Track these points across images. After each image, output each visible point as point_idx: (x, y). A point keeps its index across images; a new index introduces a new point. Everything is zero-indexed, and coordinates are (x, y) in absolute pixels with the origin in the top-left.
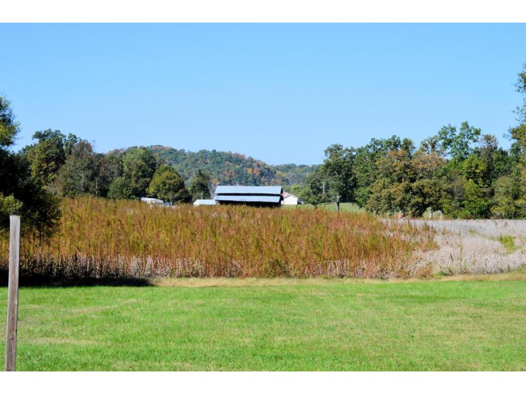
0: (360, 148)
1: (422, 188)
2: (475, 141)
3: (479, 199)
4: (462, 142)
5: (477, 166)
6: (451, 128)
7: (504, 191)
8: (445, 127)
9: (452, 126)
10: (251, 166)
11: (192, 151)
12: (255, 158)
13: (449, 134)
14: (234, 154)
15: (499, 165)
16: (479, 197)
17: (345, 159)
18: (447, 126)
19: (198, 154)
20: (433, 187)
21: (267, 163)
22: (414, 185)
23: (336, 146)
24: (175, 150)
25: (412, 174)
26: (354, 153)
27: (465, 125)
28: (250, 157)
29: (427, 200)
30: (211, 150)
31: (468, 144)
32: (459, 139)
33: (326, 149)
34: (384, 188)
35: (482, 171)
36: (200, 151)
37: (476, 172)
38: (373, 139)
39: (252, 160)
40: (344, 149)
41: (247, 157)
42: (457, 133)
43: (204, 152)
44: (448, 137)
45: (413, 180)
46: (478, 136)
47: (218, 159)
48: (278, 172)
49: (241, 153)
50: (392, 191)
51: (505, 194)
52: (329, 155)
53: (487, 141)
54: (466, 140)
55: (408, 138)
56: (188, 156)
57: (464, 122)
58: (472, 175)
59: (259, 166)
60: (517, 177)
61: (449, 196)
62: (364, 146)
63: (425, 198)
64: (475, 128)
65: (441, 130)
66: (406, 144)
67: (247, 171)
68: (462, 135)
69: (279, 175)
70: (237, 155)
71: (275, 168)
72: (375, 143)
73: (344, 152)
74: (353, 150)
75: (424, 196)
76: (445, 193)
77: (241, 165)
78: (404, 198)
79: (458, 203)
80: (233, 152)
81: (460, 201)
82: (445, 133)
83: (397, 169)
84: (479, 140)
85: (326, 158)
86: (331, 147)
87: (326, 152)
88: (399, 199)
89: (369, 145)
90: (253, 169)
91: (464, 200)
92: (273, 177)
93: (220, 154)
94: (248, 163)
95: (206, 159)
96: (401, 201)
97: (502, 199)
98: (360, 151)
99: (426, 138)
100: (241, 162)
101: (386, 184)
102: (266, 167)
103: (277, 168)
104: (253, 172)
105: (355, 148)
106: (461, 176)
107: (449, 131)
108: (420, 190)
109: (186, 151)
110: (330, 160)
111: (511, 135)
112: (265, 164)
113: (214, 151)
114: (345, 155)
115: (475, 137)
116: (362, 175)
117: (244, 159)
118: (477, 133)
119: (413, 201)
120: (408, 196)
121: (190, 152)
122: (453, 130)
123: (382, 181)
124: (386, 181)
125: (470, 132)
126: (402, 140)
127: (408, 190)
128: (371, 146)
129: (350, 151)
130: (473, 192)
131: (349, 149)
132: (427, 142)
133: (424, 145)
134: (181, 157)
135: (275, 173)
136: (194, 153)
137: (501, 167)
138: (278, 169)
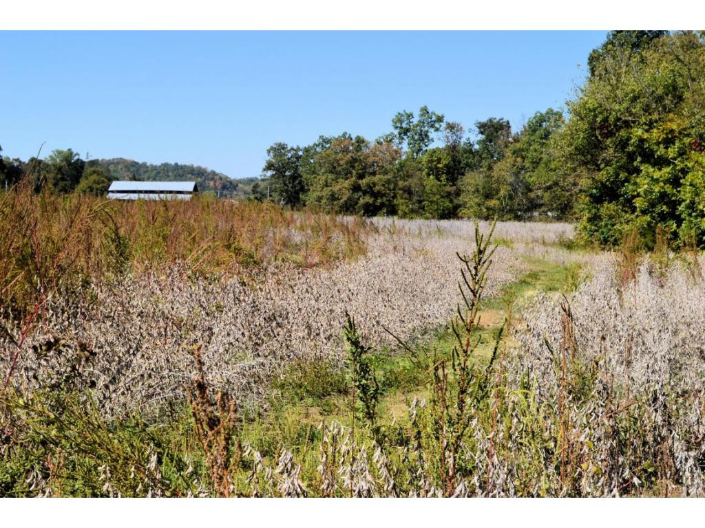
0: (307, 147)
1: (372, 185)
2: (437, 130)
3: (442, 199)
4: (421, 131)
5: (439, 160)
6: (407, 114)
7: (473, 190)
8: (399, 114)
9: (408, 112)
10: (213, 179)
11: (154, 164)
12: (217, 171)
13: (406, 122)
14: (196, 168)
15: (466, 158)
16: (443, 197)
17: (289, 159)
18: (402, 112)
19: (160, 167)
20: (386, 185)
21: (229, 176)
22: (363, 182)
23: (280, 145)
24: (137, 163)
25: (361, 169)
26: (300, 153)
27: (425, 111)
28: (212, 171)
29: (379, 201)
30: (173, 164)
31: (429, 134)
32: (418, 128)
33: (269, 148)
34: (327, 186)
35: (446, 166)
36: (162, 164)
37: (439, 168)
38: (321, 137)
39: (214, 173)
40: (289, 148)
41: (209, 170)
42: (415, 120)
43: (166, 165)
44: (404, 125)
45: (361, 177)
46: (441, 123)
47: (181, 172)
48: (240, 185)
49: (203, 166)
50: (336, 189)
51: (474, 192)
52: (272, 154)
53: (451, 131)
54: (426, 128)
55: (360, 136)
56: (150, 169)
57: (423, 106)
58: (434, 171)
59: (221, 179)
60: (488, 173)
61: (406, 195)
62: (311, 145)
63: (376, 198)
64: (436, 113)
65: (394, 117)
66: (358, 142)
67: (209, 183)
68: (422, 123)
69: (242, 188)
70: (200, 168)
71: (238, 181)
72: (324, 141)
73: (289, 151)
74: (298, 149)
75: (375, 195)
76: (401, 192)
77: (203, 177)
78: (349, 199)
79: (417, 205)
80: (195, 166)
81: (420, 202)
82: (401, 122)
83: (341, 162)
84: (441, 129)
85: (268, 158)
86: (274, 146)
87: (269, 152)
88: (345, 198)
89: (317, 143)
90: (215, 182)
91: (424, 200)
92: (235, 189)
93: (182, 167)
94: (210, 176)
95: (168, 172)
96: (346, 202)
97: (469, 199)
98: (307, 150)
99: (381, 135)
100: (203, 175)
101: (329, 181)
102: (228, 180)
103: (240, 181)
104: (215, 185)
105: (301, 148)
106: (420, 172)
107: (404, 118)
108: (371, 188)
109: (148, 164)
110: (274, 161)
111: (477, 130)
112: (227, 177)
113: (176, 164)
114: (290, 155)
115: (437, 125)
116: (309, 176)
117: (206, 172)
118: (440, 119)
119: (362, 201)
120: (356, 196)
121: (151, 165)
122: (410, 116)
123: (324, 178)
124: (329, 177)
125: (431, 118)
126: (354, 137)
127: (356, 188)
128: (319, 144)
129: (295, 150)
130: (435, 190)
131: (295, 148)
132: (382, 140)
133: (378, 143)
134: (142, 170)
135: (237, 186)
136: (156, 166)
137: (470, 160)
138: (240, 183)
